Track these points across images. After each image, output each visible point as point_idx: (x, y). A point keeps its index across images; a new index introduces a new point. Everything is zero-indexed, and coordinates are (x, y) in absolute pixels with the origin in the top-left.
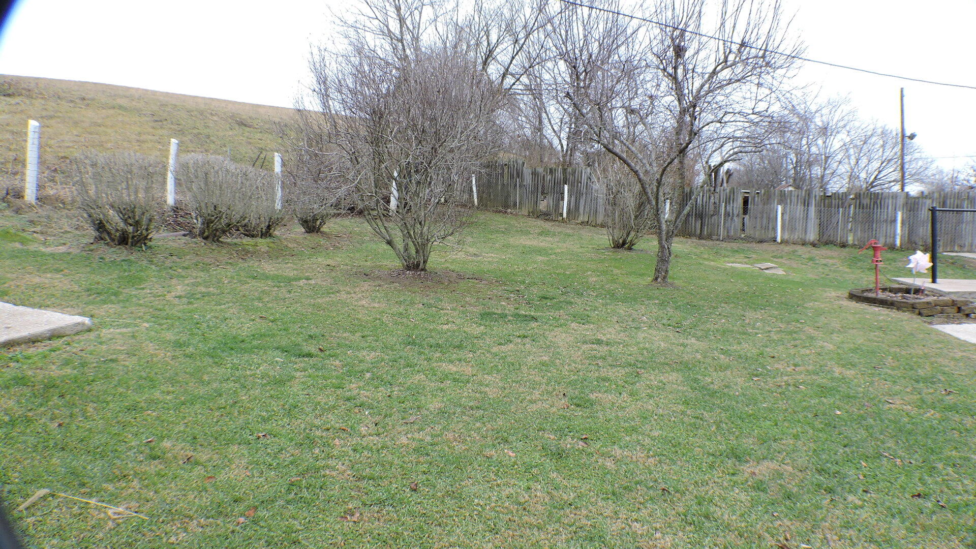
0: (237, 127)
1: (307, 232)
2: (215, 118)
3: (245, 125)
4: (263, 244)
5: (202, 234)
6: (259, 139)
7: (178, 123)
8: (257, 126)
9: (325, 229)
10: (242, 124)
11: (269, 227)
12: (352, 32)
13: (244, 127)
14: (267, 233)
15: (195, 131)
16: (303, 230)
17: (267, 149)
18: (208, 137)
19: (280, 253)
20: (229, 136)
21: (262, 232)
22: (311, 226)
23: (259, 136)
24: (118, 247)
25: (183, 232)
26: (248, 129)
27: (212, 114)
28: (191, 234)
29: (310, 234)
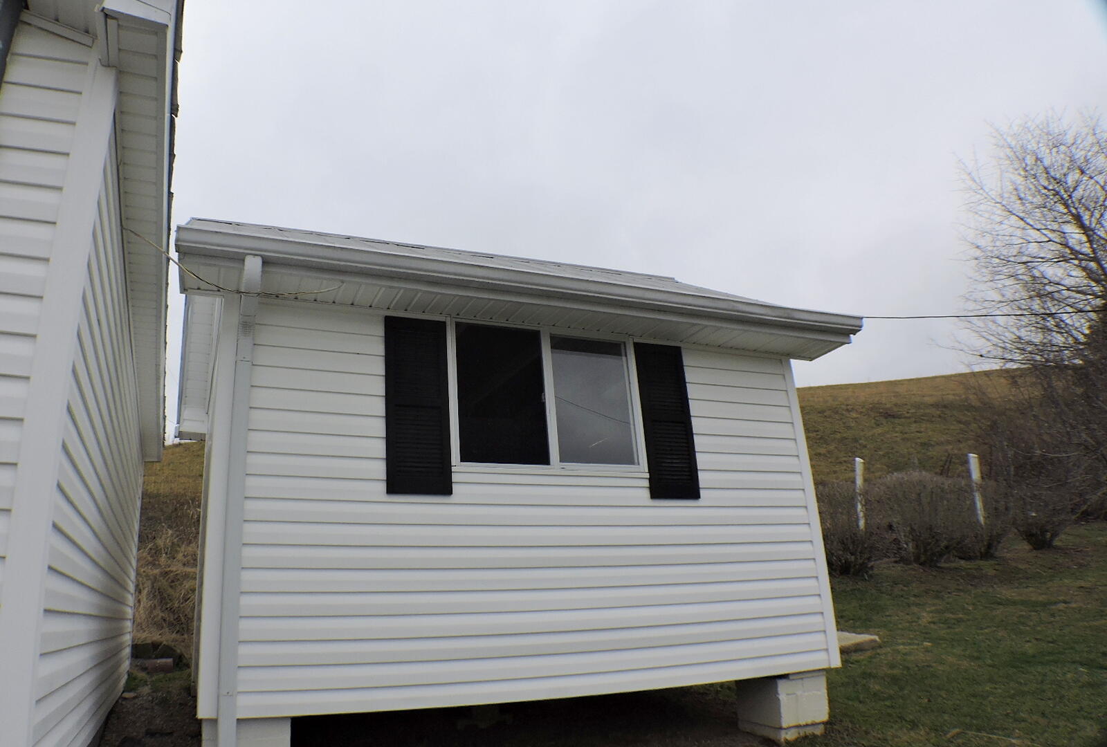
0: (884, 421)
1: (1035, 549)
2: (854, 415)
3: (894, 417)
4: (987, 567)
5: (917, 559)
6: (917, 432)
7: (816, 429)
8: (908, 415)
9: (1056, 543)
10: (889, 415)
11: (989, 546)
12: (1021, 269)
13: (893, 420)
14: (987, 554)
15: (838, 436)
16: (1030, 547)
17: (932, 443)
18: (855, 440)
19: (1010, 575)
20: (879, 434)
21: (981, 553)
22: (1039, 540)
23: (914, 427)
24: (841, 577)
25: (895, 559)
26: (897, 421)
27: (847, 410)
28: (903, 560)
29: (1040, 551)
